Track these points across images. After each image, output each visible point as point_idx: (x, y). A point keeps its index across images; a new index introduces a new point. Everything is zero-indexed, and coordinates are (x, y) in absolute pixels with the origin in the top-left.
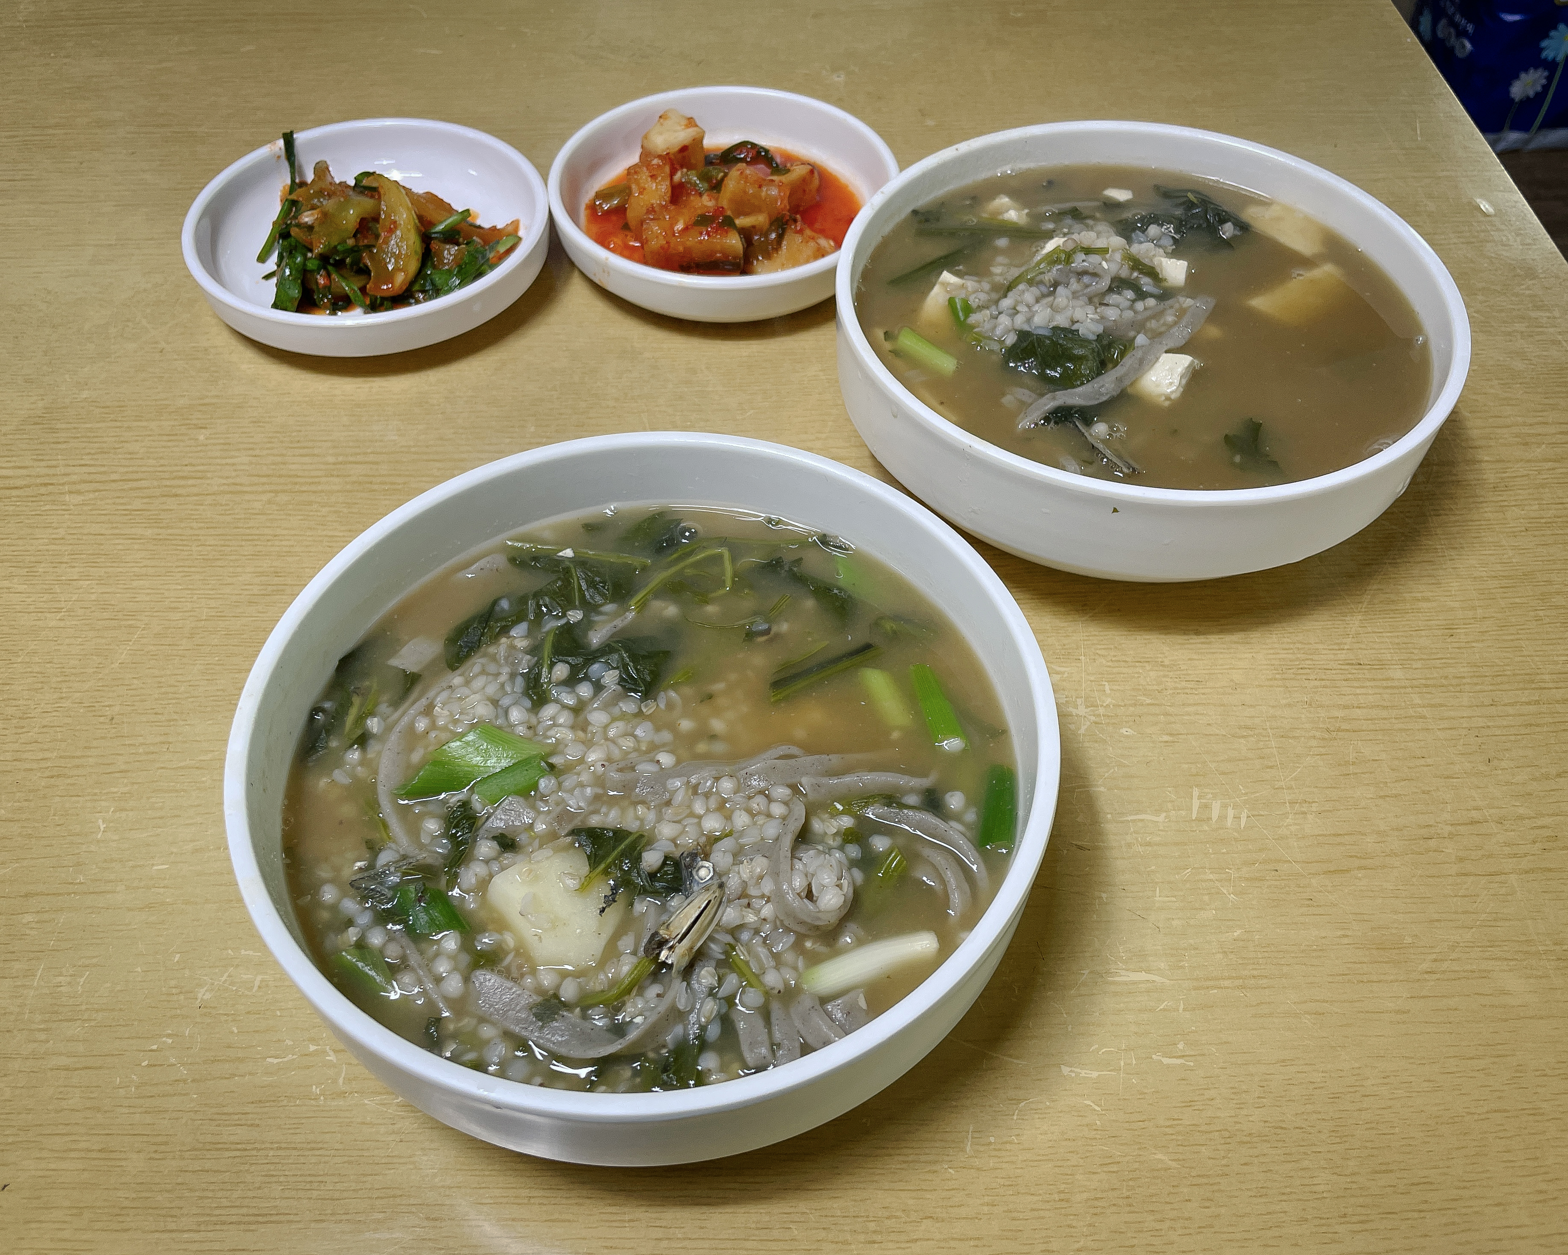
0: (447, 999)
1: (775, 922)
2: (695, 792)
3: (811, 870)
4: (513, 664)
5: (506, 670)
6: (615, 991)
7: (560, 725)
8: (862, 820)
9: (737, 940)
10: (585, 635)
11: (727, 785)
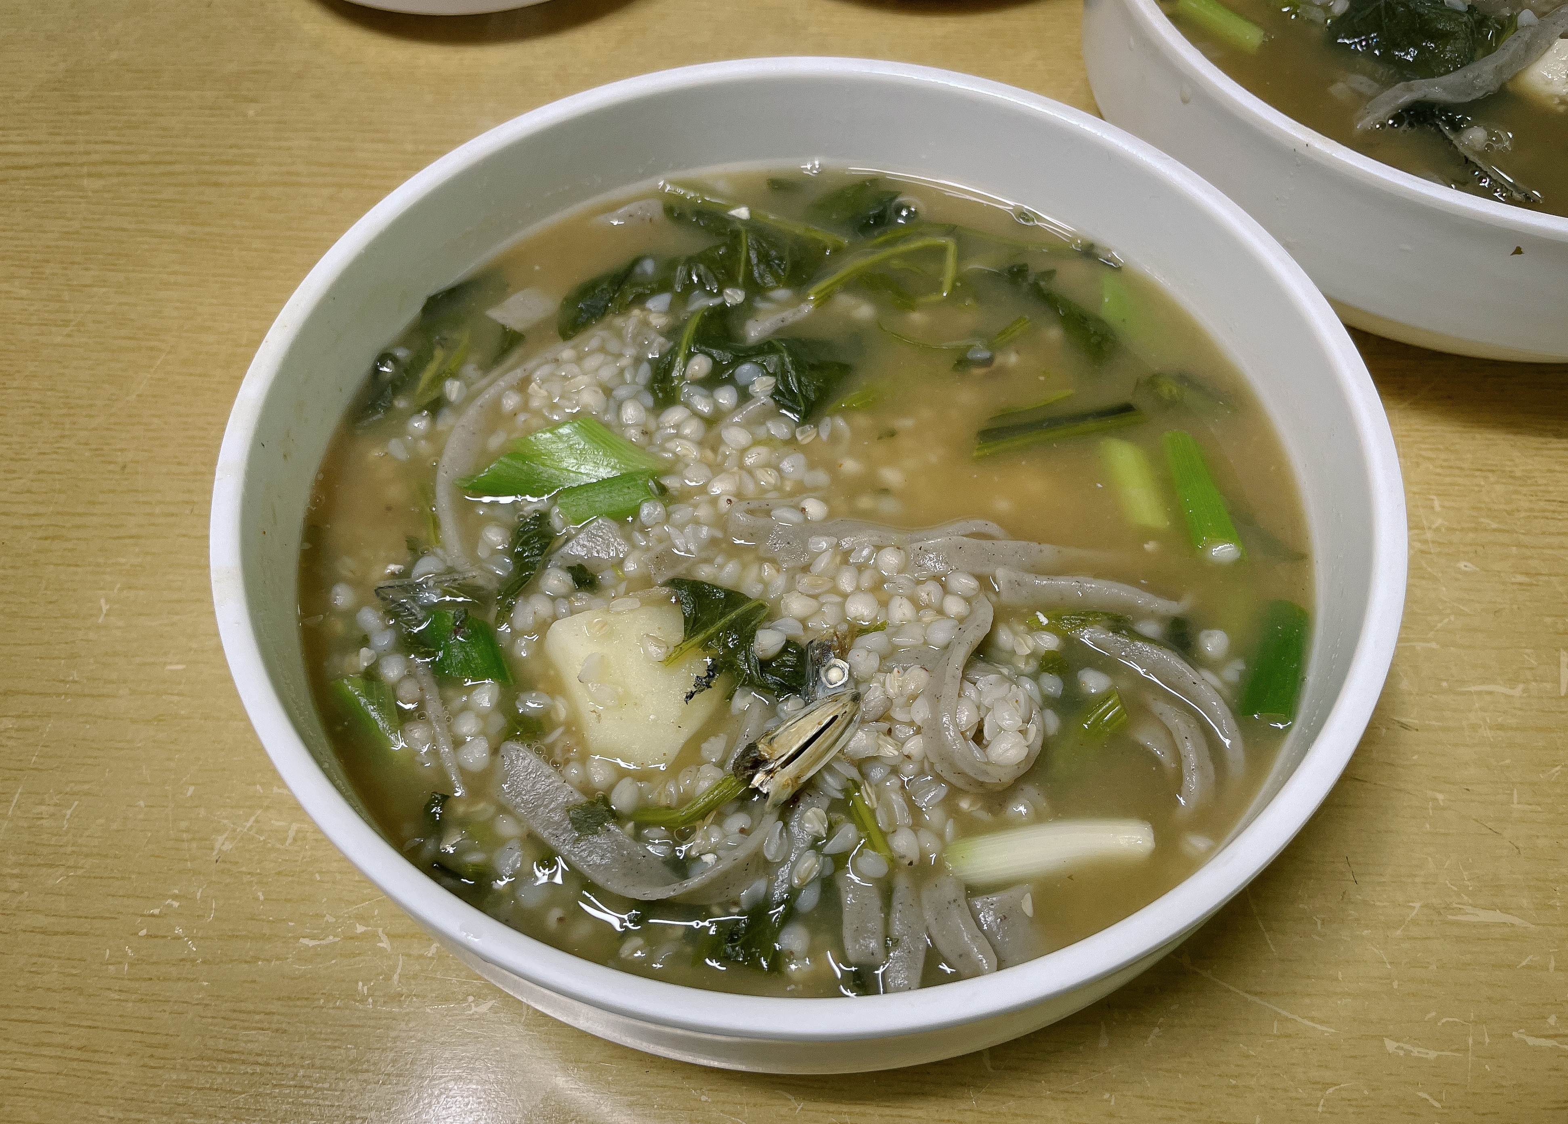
0: (463, 771)
1: (922, 762)
2: (845, 561)
3: (987, 702)
4: (641, 345)
5: (630, 353)
6: (684, 812)
7: (685, 437)
8: (1070, 644)
9: (864, 775)
10: (743, 325)
11: (890, 559)
